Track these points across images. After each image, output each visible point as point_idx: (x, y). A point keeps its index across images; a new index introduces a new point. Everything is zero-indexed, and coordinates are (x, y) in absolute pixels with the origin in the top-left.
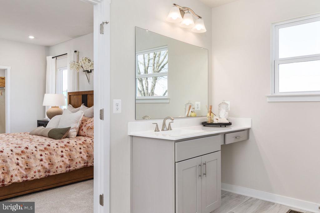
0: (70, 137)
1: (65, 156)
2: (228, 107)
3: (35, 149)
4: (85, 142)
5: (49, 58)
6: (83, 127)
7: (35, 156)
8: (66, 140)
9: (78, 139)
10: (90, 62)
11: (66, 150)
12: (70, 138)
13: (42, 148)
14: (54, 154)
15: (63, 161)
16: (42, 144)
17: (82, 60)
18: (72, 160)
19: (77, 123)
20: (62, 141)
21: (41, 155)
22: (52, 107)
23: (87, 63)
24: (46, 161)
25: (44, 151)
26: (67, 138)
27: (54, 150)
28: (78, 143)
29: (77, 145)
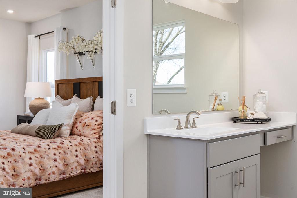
0: (62, 136)
1: (58, 160)
2: (265, 98)
3: (23, 151)
4: (81, 142)
5: (31, 38)
6: (78, 124)
7: (23, 159)
8: (58, 140)
9: (72, 139)
10: (84, 42)
11: (59, 153)
12: (63, 138)
13: (31, 149)
14: (46, 157)
15: (56, 167)
16: (30, 144)
17: (74, 40)
18: (67, 165)
19: (71, 118)
20: (55, 141)
21: (30, 159)
22: (35, 99)
23: (80, 42)
24: (36, 166)
25: (34, 153)
26: (59, 138)
27: (46, 152)
28: (73, 144)
29: (72, 146)
